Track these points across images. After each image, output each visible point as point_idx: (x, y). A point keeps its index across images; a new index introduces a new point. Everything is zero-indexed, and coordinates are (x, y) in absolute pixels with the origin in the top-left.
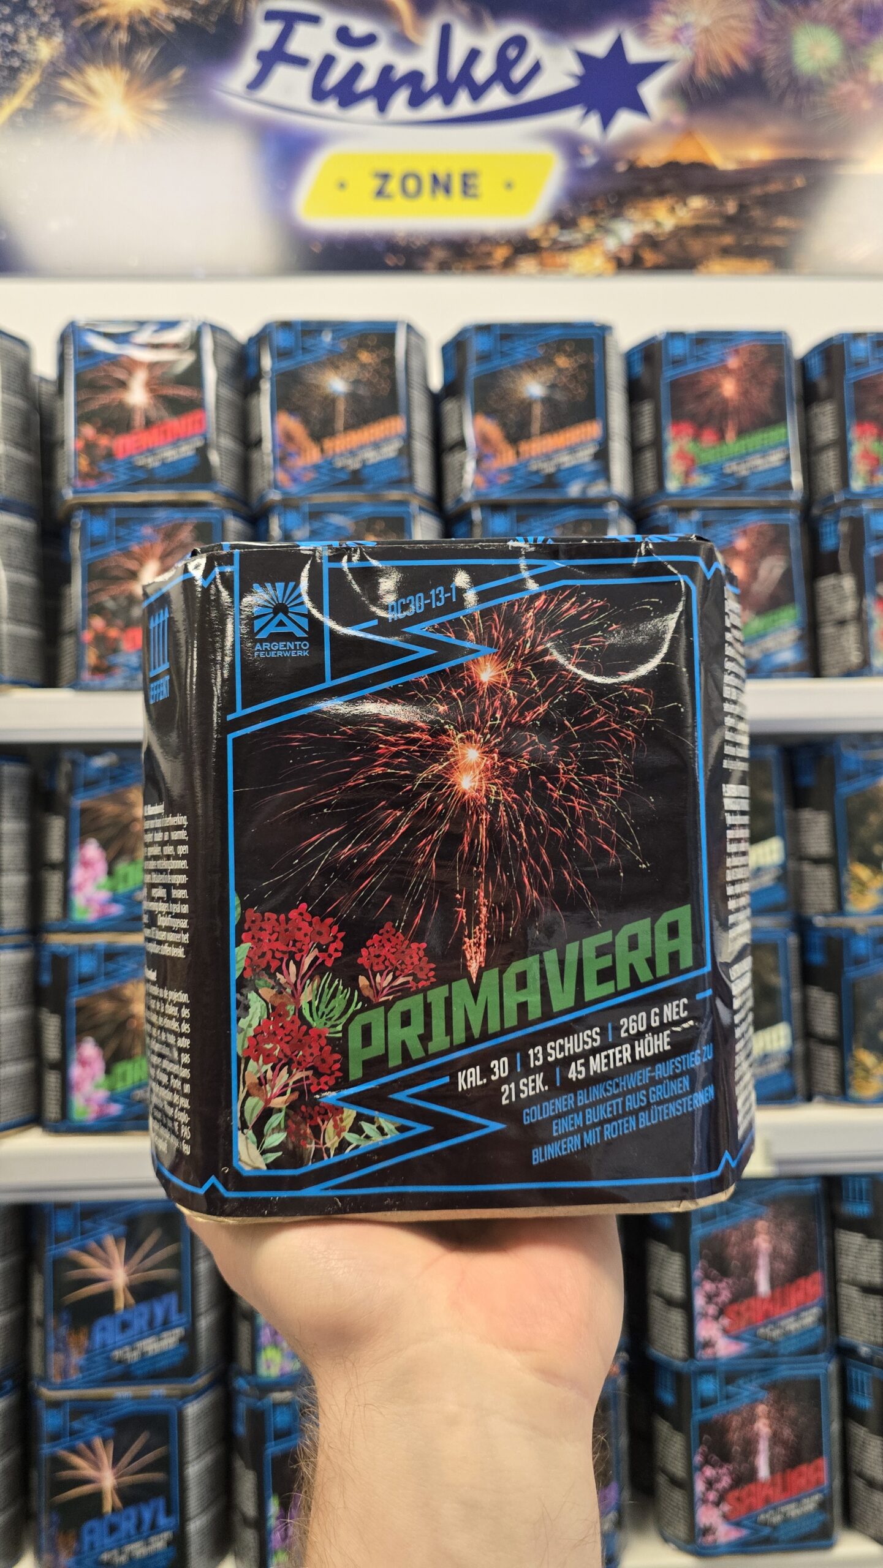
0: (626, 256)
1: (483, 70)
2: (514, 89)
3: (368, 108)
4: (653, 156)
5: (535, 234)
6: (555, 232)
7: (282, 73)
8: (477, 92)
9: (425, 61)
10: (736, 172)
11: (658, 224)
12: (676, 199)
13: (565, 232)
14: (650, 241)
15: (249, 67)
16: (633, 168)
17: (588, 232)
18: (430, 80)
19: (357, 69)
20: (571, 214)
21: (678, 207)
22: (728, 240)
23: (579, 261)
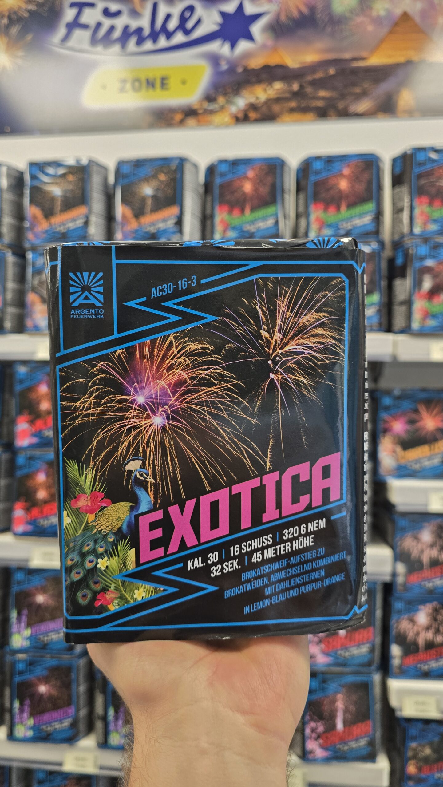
0: (241, 115)
1: (172, 24)
2: (187, 32)
3: (117, 48)
4: (256, 63)
5: (196, 107)
6: (206, 105)
7: (78, 33)
8: (169, 35)
9: (145, 22)
10: (300, 69)
11: (257, 98)
12: (267, 83)
13: (210, 104)
14: (253, 107)
15: (62, 31)
16: (246, 70)
17: (221, 104)
18: (147, 31)
19: (112, 28)
20: (214, 95)
21: (267, 89)
22: (293, 104)
23: (217, 119)
